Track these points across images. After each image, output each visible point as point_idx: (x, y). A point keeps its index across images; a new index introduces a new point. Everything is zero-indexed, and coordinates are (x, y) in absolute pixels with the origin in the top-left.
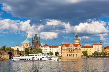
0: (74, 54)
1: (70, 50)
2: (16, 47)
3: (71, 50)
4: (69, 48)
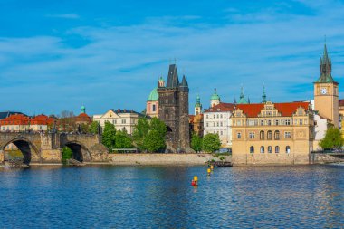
0: (277, 143)
1: (262, 129)
2: (107, 115)
3: (266, 129)
4: (259, 120)
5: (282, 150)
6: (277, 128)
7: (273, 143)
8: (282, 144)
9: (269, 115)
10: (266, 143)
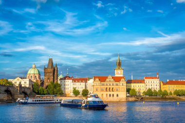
2: (16, 80)
3: (108, 87)
5: (115, 96)
6: (113, 87)
7: (112, 93)
8: (115, 93)
9: (110, 81)
10: (108, 93)
